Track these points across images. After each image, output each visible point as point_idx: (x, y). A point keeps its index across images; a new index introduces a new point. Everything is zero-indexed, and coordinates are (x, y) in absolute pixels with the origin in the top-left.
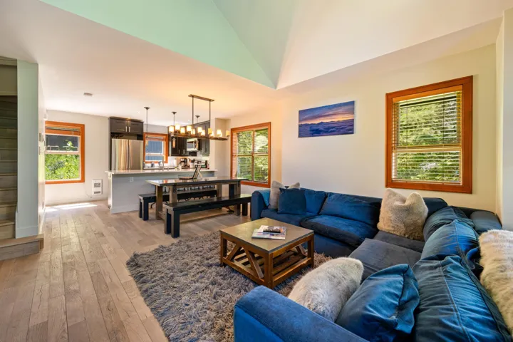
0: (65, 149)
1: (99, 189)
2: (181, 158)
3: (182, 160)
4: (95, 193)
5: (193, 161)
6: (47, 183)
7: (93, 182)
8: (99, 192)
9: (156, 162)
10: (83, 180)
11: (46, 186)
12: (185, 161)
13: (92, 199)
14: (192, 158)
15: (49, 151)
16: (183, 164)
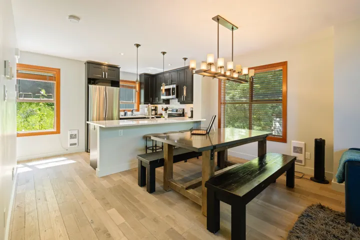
0: (38, 97)
1: (75, 141)
2: (151, 106)
3: (153, 108)
4: (71, 145)
5: (166, 109)
6: (19, 135)
7: (69, 133)
8: (75, 144)
9: (129, 111)
10: (58, 132)
11: (18, 138)
12: (156, 110)
13: (68, 152)
14: (165, 106)
15: (21, 99)
16: (154, 112)
